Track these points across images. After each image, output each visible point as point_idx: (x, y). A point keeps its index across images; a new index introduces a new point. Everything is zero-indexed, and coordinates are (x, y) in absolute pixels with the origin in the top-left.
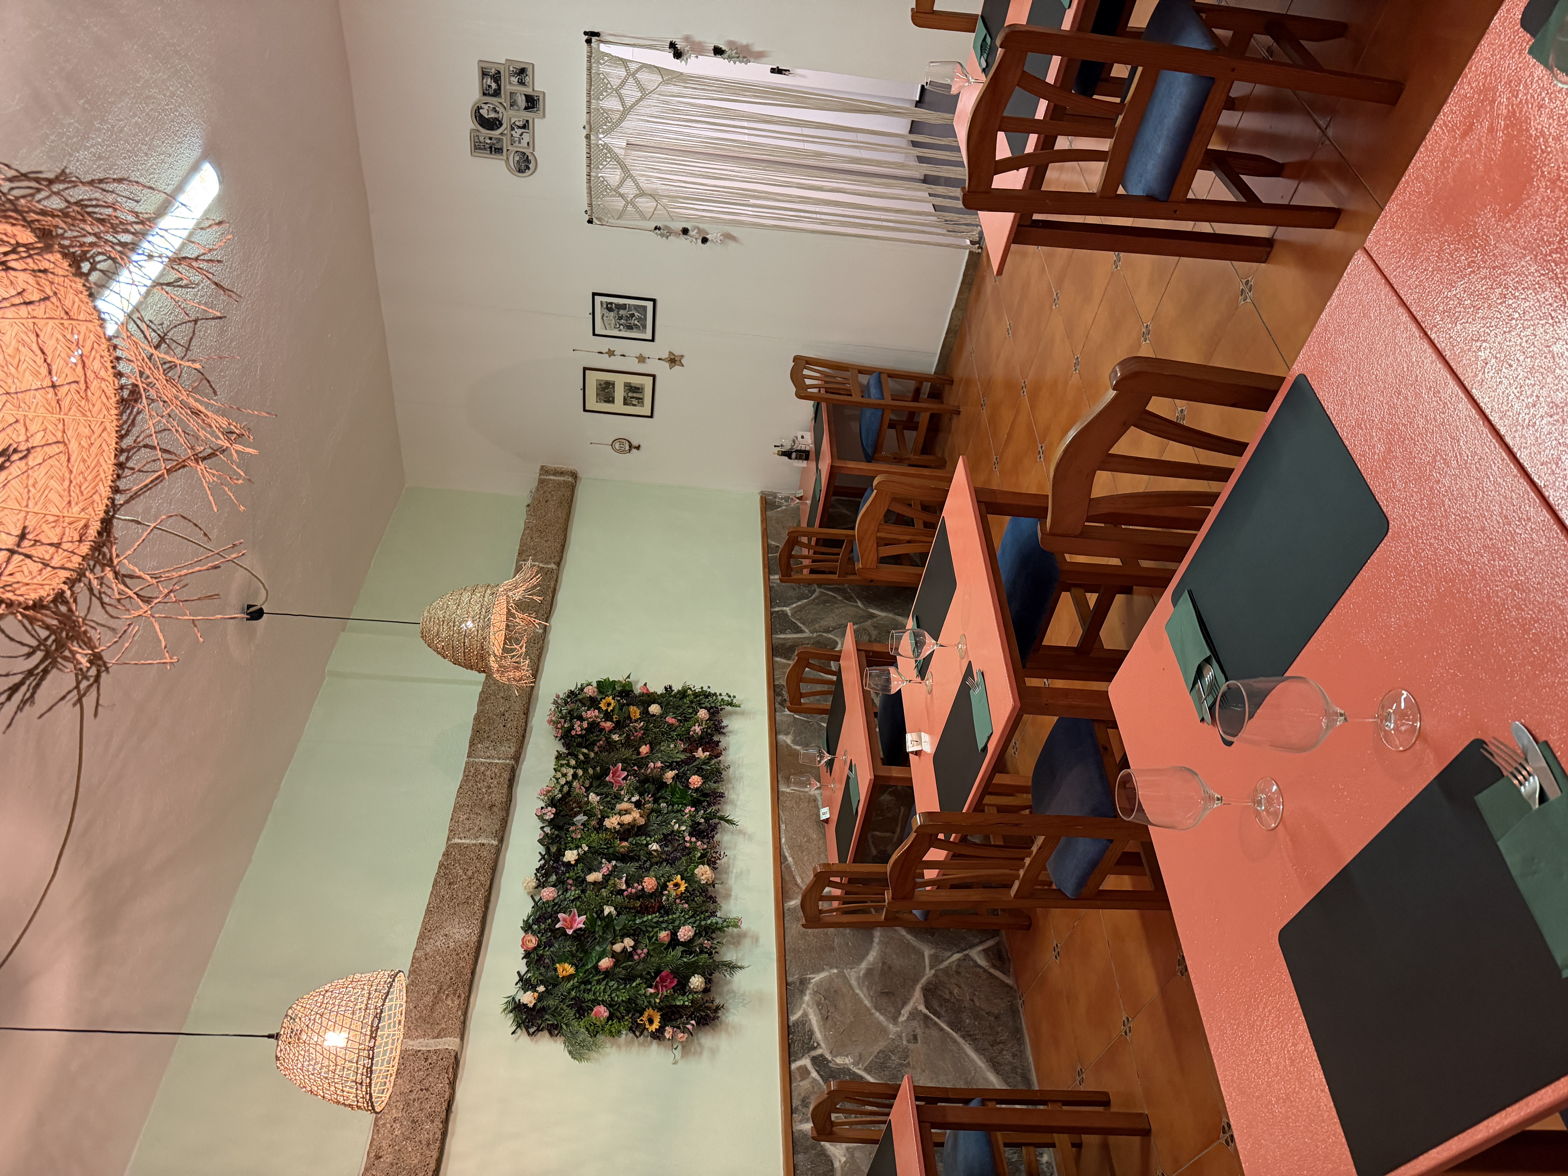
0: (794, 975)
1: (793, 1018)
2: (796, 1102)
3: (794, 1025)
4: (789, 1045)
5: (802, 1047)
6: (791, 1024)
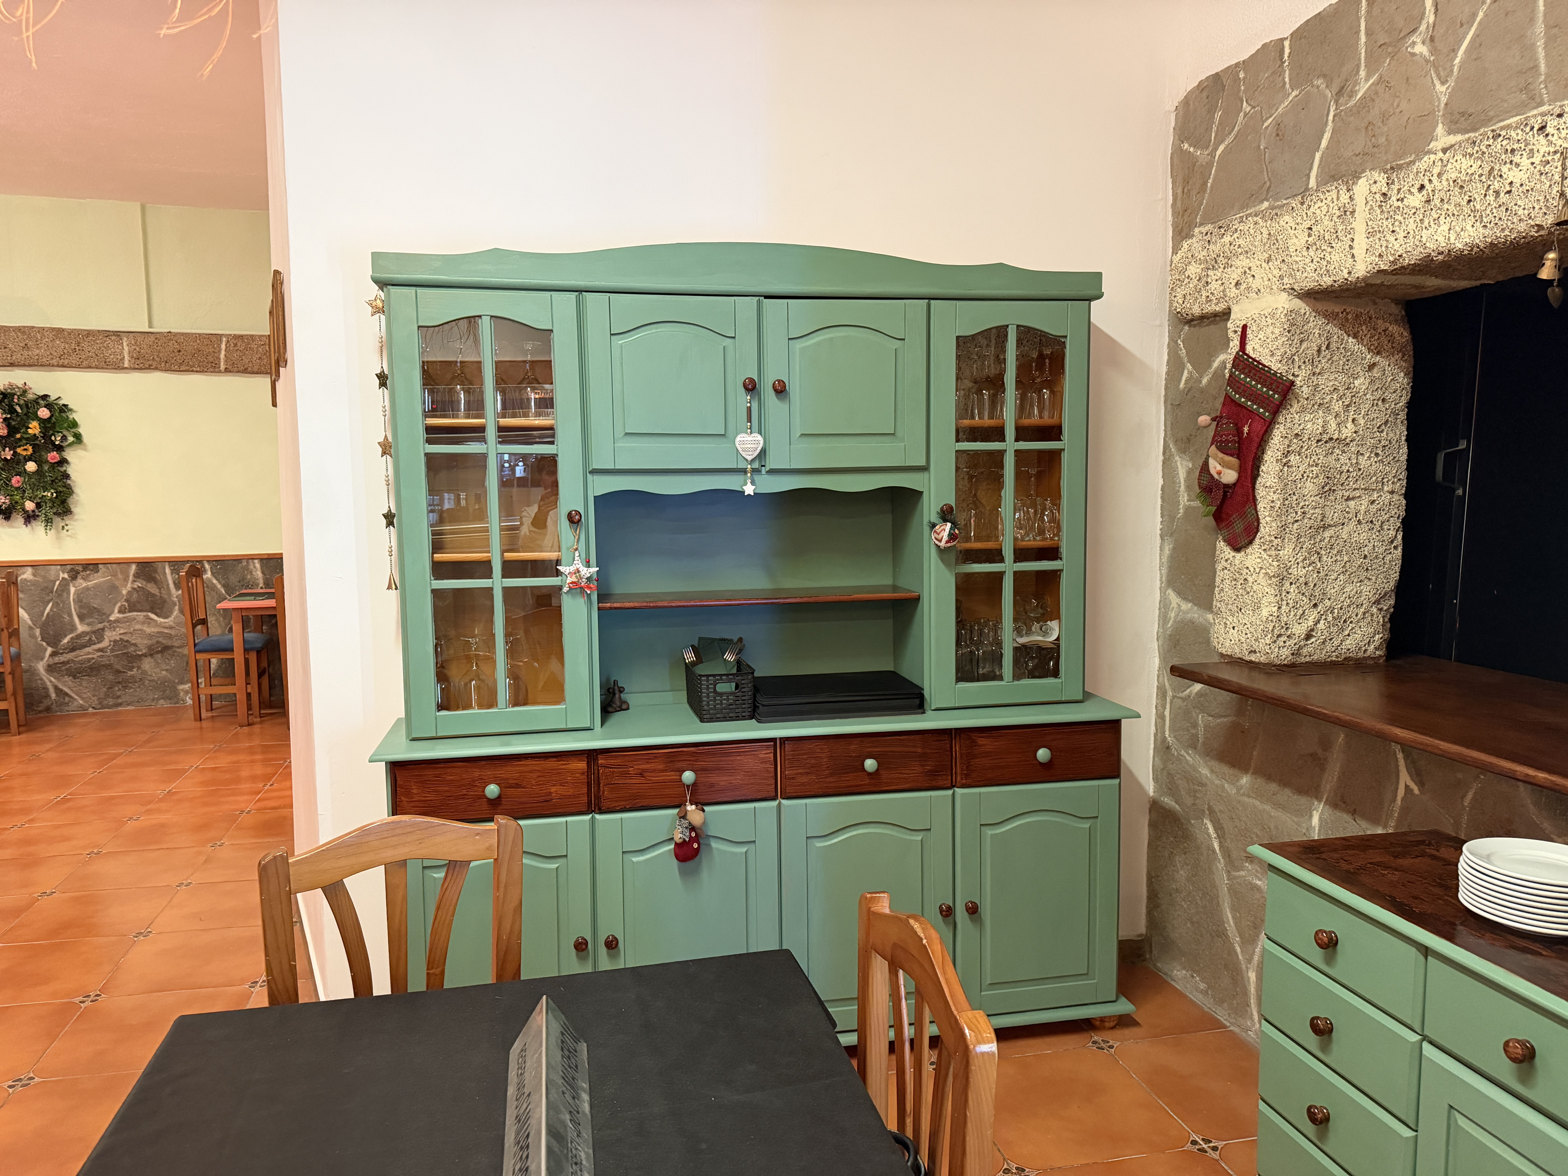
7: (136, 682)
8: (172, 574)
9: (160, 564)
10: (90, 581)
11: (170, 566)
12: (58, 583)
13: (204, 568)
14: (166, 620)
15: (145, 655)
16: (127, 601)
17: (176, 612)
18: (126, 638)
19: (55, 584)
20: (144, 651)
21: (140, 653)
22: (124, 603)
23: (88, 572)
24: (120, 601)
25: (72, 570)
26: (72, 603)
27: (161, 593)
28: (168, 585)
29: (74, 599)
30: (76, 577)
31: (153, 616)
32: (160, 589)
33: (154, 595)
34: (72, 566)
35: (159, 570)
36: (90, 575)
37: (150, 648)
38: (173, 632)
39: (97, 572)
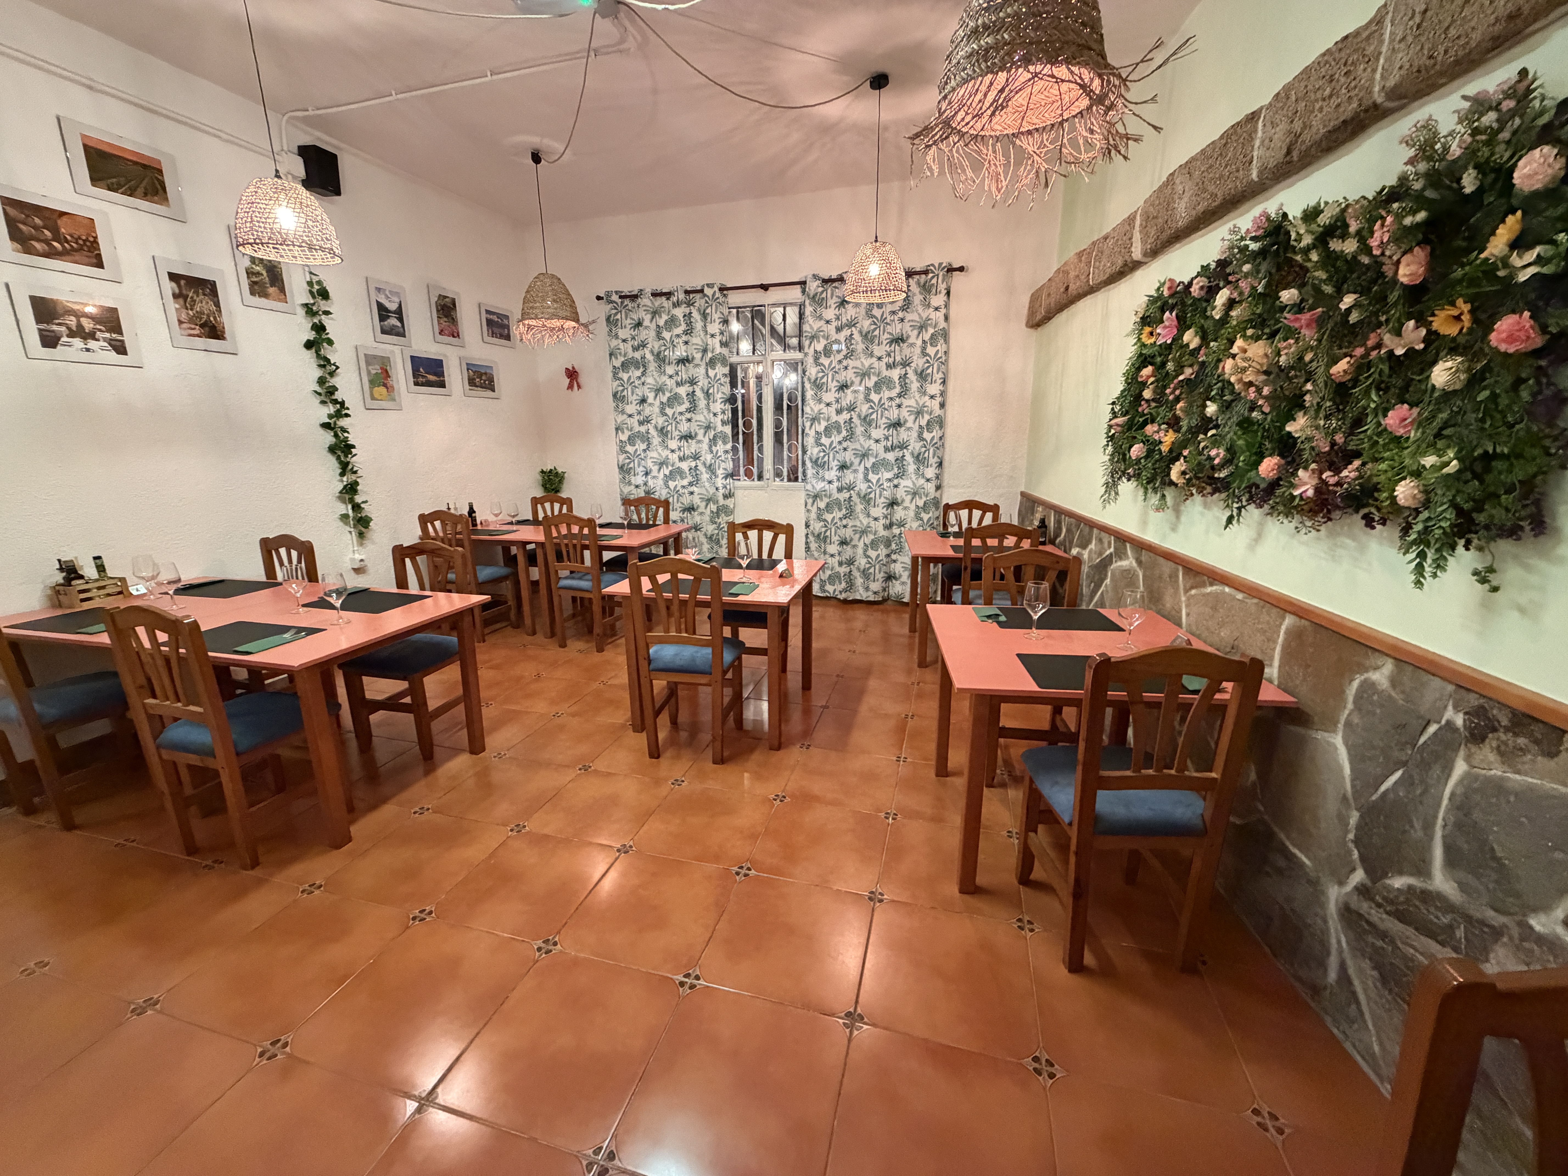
0: (1143, 555)
3: (1125, 545)
6: (1126, 542)
12: (1433, 728)
19: (1425, 728)
25: (1480, 712)
26: (1445, 802)
29: (1453, 794)
30: (1483, 739)
34: (1485, 702)
39: (1551, 755)
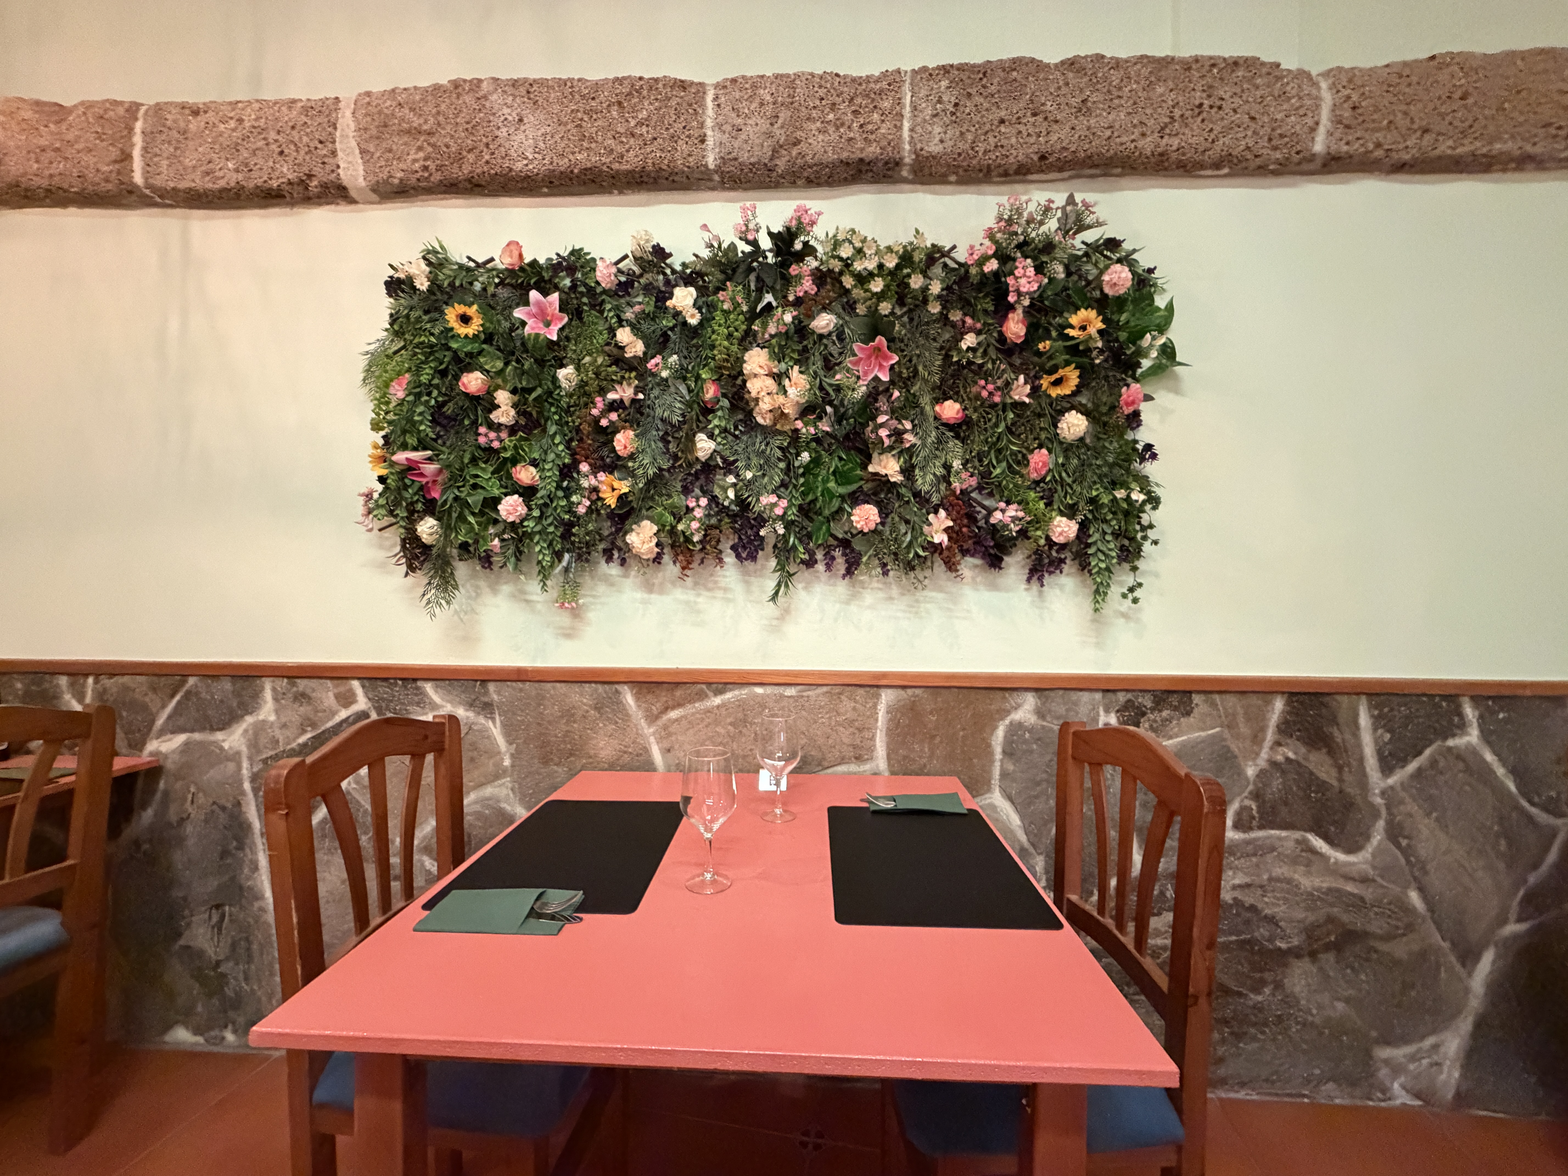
0: (499, 693)
1: (429, 687)
2: (303, 685)
3: (418, 688)
4: (386, 679)
5: (383, 699)
6: (419, 683)
7: (1266, 1024)
8: (1375, 730)
9: (1344, 699)
10: (1171, 738)
11: (1370, 707)
13: (1461, 715)
14: (1351, 858)
15: (1296, 953)
16: (1256, 796)
17: (1378, 837)
18: (1248, 900)
20: (1296, 942)
21: (1283, 946)
22: (1247, 802)
23: (1165, 713)
24: (1239, 795)
25: (1128, 706)
27: (1341, 780)
28: (1361, 760)
31: (1318, 843)
32: (1340, 769)
33: (1323, 786)
34: (1129, 696)
35: (1342, 717)
36: (1169, 720)
37: (1310, 932)
38: (1368, 893)
39: (1188, 714)
